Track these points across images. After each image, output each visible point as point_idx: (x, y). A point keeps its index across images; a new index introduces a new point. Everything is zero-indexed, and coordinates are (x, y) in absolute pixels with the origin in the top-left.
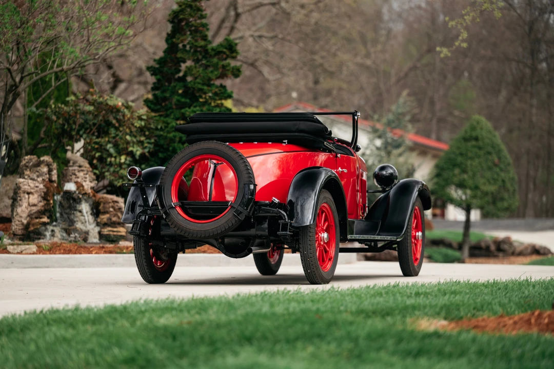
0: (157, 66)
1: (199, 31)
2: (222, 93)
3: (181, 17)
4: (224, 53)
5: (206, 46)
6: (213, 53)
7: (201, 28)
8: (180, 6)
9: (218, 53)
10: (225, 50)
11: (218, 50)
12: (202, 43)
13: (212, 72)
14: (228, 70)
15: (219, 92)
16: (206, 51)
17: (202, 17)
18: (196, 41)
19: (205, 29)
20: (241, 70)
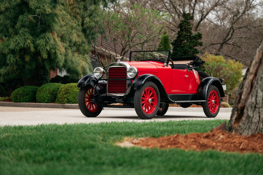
0: (174, 42)
1: (188, 30)
2: (195, 51)
3: (182, 25)
4: (197, 38)
5: (190, 35)
6: (193, 38)
7: (189, 29)
8: (182, 22)
9: (195, 38)
10: (197, 37)
11: (195, 37)
12: (189, 34)
13: (192, 44)
14: (197, 43)
15: (194, 51)
16: (190, 37)
17: (190, 25)
18: (187, 34)
19: (190, 29)
20: (202, 43)
